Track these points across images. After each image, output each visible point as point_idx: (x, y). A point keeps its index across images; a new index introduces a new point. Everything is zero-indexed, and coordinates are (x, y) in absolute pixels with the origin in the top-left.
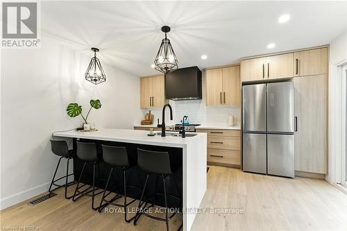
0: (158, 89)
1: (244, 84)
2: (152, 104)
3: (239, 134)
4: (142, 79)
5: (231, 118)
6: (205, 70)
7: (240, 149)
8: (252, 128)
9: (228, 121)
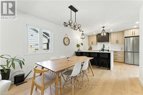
0: (95, 39)
1: (125, 37)
2: (92, 44)
3: (123, 53)
4: (89, 36)
5: (120, 48)
6: (111, 33)
7: (124, 57)
8: (129, 51)
9: (119, 49)
